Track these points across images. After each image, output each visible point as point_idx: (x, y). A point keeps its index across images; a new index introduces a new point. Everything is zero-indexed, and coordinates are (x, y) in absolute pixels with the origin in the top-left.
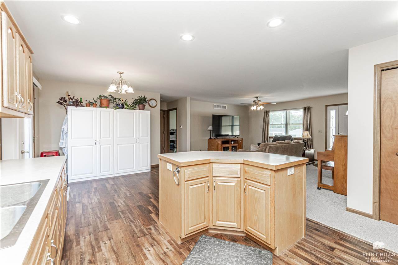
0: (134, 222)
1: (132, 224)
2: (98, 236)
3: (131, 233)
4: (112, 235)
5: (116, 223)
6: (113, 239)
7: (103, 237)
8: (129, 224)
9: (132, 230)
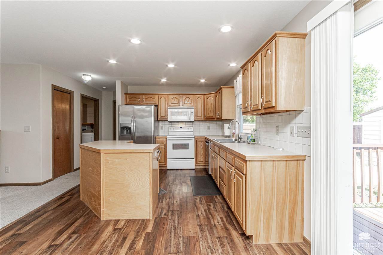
0: (172, 227)
1: (176, 224)
2: (207, 221)
3: (182, 215)
4: (196, 218)
5: (190, 231)
6: (196, 215)
7: (203, 219)
8: (179, 225)
9: (179, 217)
